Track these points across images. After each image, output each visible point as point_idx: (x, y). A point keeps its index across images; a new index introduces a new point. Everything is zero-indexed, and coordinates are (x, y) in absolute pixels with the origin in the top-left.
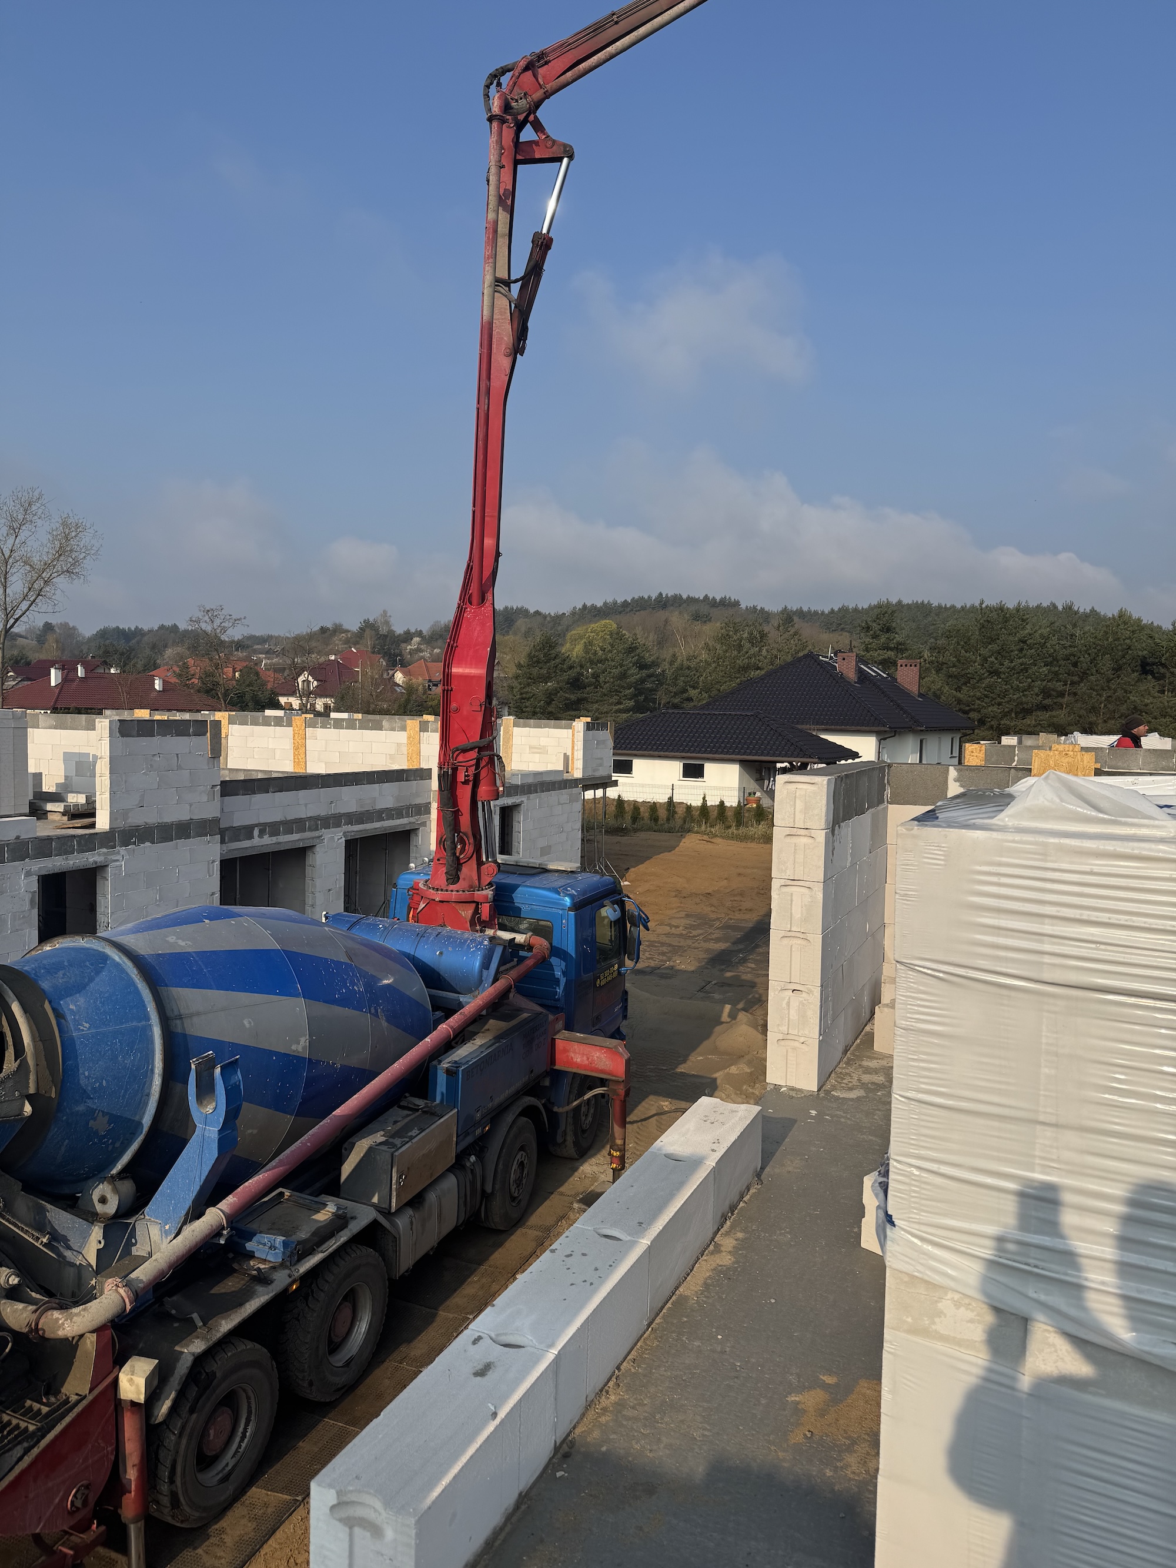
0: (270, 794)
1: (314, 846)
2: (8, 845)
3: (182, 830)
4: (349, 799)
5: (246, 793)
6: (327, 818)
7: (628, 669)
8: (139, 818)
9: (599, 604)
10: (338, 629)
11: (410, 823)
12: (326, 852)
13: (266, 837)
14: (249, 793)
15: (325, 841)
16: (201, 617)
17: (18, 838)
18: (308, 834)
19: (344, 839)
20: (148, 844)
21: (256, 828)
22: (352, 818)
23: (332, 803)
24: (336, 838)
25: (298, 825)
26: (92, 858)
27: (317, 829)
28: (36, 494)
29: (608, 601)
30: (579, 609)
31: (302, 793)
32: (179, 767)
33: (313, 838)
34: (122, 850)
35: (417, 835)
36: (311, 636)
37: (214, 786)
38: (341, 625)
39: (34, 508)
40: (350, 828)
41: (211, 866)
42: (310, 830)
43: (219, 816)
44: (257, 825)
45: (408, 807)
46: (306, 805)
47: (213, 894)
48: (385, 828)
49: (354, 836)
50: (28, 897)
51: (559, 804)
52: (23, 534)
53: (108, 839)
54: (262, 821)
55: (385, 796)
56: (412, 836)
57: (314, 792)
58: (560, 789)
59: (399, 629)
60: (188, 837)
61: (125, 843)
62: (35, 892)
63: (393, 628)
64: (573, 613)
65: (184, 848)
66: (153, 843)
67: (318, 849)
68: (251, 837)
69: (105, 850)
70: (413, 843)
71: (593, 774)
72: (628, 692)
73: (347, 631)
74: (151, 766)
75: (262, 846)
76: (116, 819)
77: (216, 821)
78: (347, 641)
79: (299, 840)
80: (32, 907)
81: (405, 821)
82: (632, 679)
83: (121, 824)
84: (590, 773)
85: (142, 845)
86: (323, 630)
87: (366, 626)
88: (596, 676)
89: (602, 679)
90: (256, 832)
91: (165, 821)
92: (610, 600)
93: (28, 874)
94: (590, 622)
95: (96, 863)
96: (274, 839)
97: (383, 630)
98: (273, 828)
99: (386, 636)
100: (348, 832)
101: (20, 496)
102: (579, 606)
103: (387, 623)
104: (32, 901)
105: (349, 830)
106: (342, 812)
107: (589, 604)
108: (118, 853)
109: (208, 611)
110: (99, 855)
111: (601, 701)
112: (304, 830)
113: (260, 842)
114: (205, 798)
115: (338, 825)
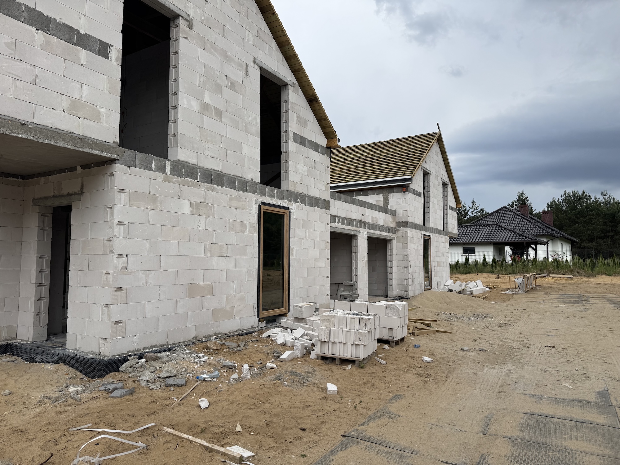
1: (357, 236)
2: (248, 182)
3: (316, 202)
4: (369, 216)
6: (361, 222)
8: (300, 189)
12: (361, 241)
13: (340, 224)
14: (334, 198)
15: (361, 234)
17: (252, 179)
18: (355, 228)
19: (367, 236)
20: (303, 205)
22: (370, 225)
23: (363, 215)
24: (365, 234)
25: (351, 222)
27: (358, 226)
31: (352, 206)
32: (315, 168)
33: (357, 231)
35: (391, 244)
37: (327, 184)
40: (372, 231)
44: (337, 217)
45: (389, 227)
46: (354, 213)
48: (381, 235)
50: (256, 216)
51: (442, 242)
53: (288, 195)
54: (339, 215)
55: (381, 219)
57: (357, 207)
58: (442, 234)
61: (295, 201)
65: (316, 212)
66: (306, 205)
68: (335, 222)
69: (287, 201)
70: (388, 247)
71: (452, 231)
76: (291, 186)
77: (328, 202)
79: (352, 230)
80: (257, 222)
83: (293, 189)
90: (337, 220)
93: (256, 203)
96: (343, 226)
98: (343, 220)
104: (257, 219)
105: (369, 232)
106: (366, 221)
110: (285, 203)
112: (353, 225)
113: (338, 226)
115: (365, 228)
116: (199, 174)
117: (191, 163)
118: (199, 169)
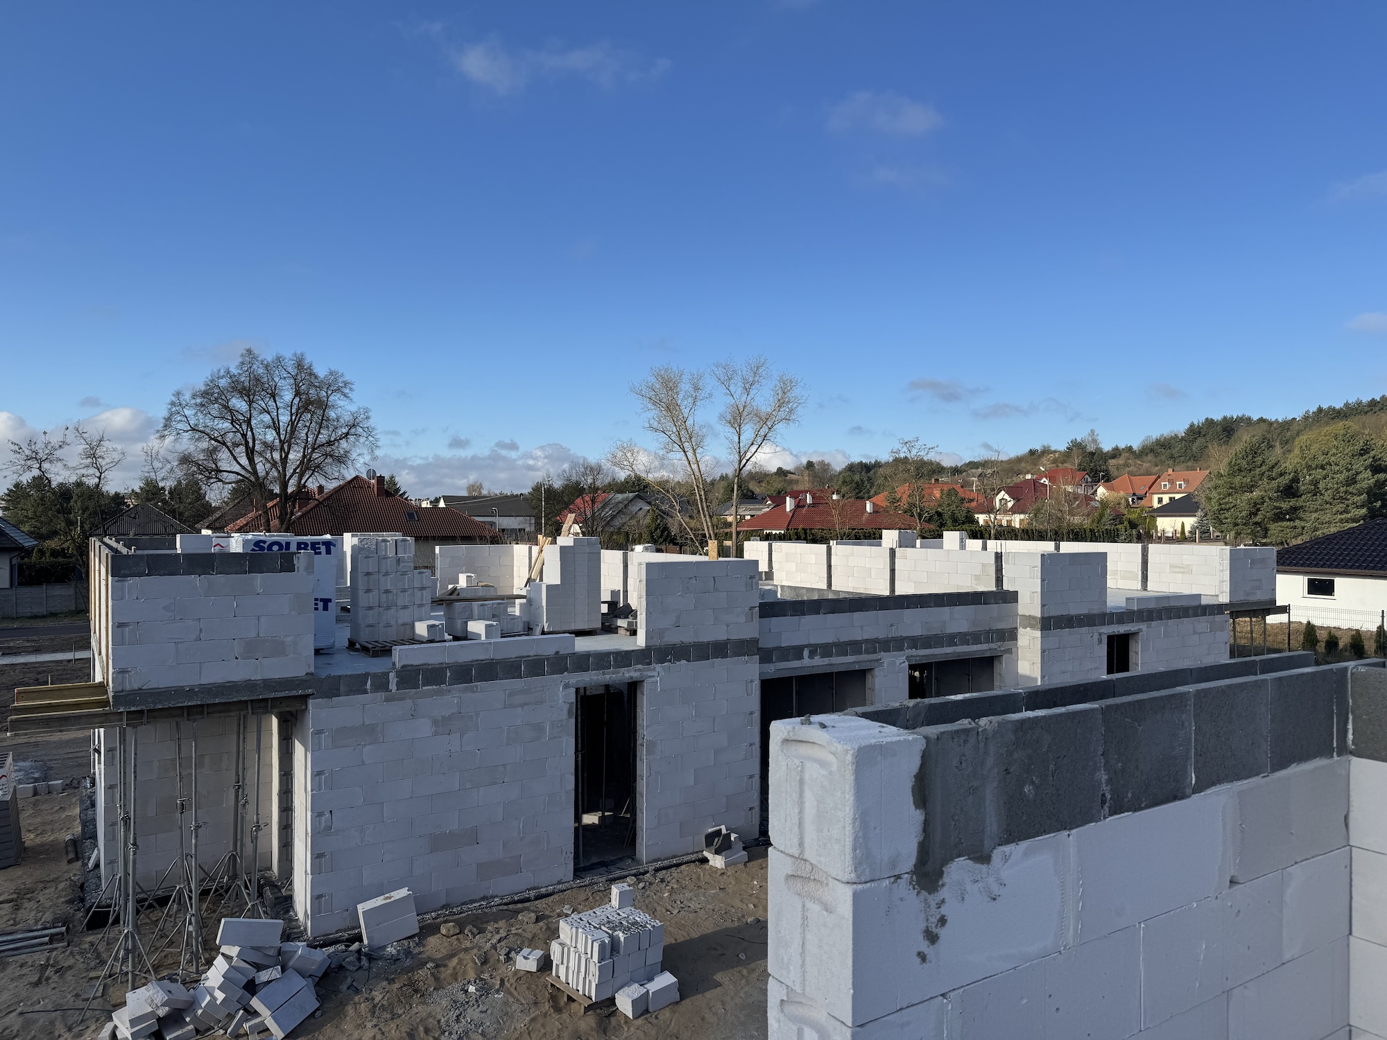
0: (821, 615)
1: (872, 669)
2: (548, 659)
3: (719, 650)
4: (912, 623)
5: (795, 614)
6: (888, 641)
7: (1358, 473)
8: (674, 638)
9: (1339, 405)
10: (1046, 451)
11: (990, 649)
12: (886, 676)
13: (817, 658)
14: (799, 613)
15: (885, 665)
16: (900, 449)
17: (557, 653)
18: (865, 657)
19: (907, 663)
20: (684, 662)
21: (806, 649)
22: (915, 642)
23: (892, 625)
24: (898, 662)
25: (854, 647)
26: (629, 674)
27: (875, 652)
28: (762, 361)
29: (1350, 402)
30: (1313, 413)
31: (857, 615)
32: (716, 589)
33: (870, 661)
34: (658, 667)
35: (1001, 663)
36: (1019, 460)
37: (752, 608)
38: (1049, 447)
39: (760, 370)
40: (914, 652)
41: (750, 685)
42: (867, 652)
43: (758, 636)
44: (806, 646)
45: (988, 632)
46: (862, 627)
47: (751, 713)
48: (959, 654)
49: (920, 660)
50: (566, 708)
51: (1195, 633)
52: (752, 392)
53: (643, 656)
54: (813, 642)
55: (959, 620)
56: (996, 663)
57: (872, 614)
58: (1196, 615)
59: (1107, 447)
60: (725, 656)
61: (661, 660)
62: (572, 703)
63: (1101, 446)
64: (1306, 418)
65: (719, 667)
66: (689, 661)
67: (877, 672)
68: (801, 657)
69: (640, 666)
70: (996, 671)
71: (1247, 598)
72: (1356, 499)
73: (1055, 452)
74: (688, 588)
75: (813, 667)
76: (652, 638)
77: (755, 641)
78: (1055, 461)
79: (854, 662)
80: (570, 716)
81: (984, 647)
82: (1365, 485)
83: (656, 642)
84: (1241, 597)
85: (678, 663)
86: (1032, 452)
87: (1073, 446)
88: (1315, 483)
89: (1321, 485)
90: (806, 653)
91: (701, 640)
92: (1352, 400)
93: (566, 686)
94: (1327, 424)
95: (632, 678)
96: (826, 661)
97: (1091, 448)
98: (826, 650)
99: (1092, 454)
100: (912, 656)
101: (750, 361)
102: (1313, 409)
103: (1094, 441)
104: (569, 711)
105: (914, 654)
106: (904, 635)
107: (1325, 407)
108: (654, 669)
109: (906, 443)
110: (635, 671)
111: (1322, 510)
112: (860, 653)
113: (810, 663)
114: (742, 619)
115: (901, 649)
116: (448, 674)
117: (433, 663)
118: (448, 667)
